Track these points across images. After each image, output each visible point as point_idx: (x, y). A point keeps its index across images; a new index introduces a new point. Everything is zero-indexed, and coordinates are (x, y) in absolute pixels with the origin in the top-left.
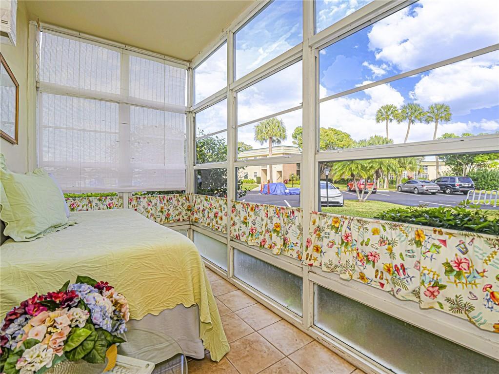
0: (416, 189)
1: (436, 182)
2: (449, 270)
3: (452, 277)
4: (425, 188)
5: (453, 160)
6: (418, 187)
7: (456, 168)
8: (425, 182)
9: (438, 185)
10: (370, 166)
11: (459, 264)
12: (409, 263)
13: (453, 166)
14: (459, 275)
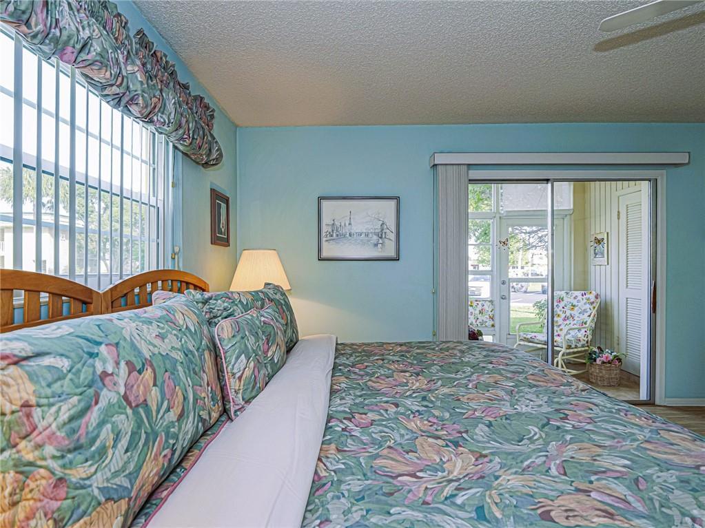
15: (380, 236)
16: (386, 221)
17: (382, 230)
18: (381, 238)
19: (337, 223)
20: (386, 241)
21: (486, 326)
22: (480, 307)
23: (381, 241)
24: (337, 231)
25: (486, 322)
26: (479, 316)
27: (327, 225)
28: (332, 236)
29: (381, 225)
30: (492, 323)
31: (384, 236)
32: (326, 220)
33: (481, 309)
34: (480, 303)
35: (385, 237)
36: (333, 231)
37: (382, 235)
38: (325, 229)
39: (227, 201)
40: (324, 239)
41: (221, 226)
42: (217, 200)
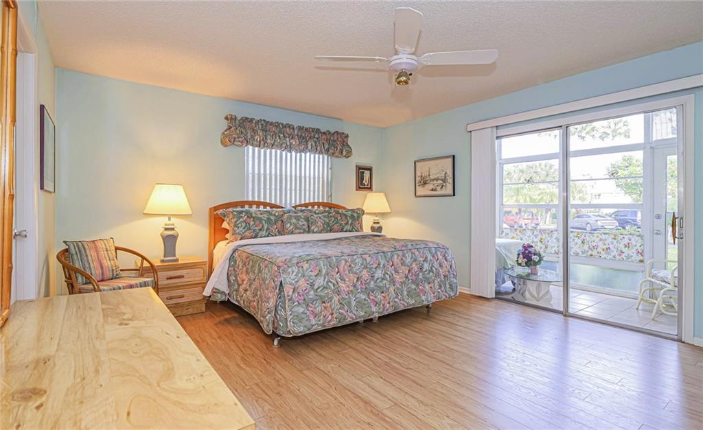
0: (588, 225)
1: (613, 216)
2: (626, 246)
3: (627, 248)
4: (599, 223)
5: (634, 189)
6: (591, 222)
7: (638, 198)
8: (599, 216)
9: (616, 220)
10: (540, 197)
11: (629, 244)
12: (611, 246)
13: (634, 196)
14: (629, 247)
17: (445, 177)
18: (445, 182)
19: (423, 175)
21: (632, 261)
22: (626, 241)
24: (423, 180)
25: (632, 256)
26: (625, 250)
27: (418, 176)
28: (421, 183)
29: (445, 174)
30: (640, 258)
32: (418, 174)
33: (626, 243)
34: (626, 237)
35: (447, 182)
36: (421, 180)
38: (418, 179)
39: (370, 169)
40: (417, 185)
41: (364, 182)
42: (361, 170)
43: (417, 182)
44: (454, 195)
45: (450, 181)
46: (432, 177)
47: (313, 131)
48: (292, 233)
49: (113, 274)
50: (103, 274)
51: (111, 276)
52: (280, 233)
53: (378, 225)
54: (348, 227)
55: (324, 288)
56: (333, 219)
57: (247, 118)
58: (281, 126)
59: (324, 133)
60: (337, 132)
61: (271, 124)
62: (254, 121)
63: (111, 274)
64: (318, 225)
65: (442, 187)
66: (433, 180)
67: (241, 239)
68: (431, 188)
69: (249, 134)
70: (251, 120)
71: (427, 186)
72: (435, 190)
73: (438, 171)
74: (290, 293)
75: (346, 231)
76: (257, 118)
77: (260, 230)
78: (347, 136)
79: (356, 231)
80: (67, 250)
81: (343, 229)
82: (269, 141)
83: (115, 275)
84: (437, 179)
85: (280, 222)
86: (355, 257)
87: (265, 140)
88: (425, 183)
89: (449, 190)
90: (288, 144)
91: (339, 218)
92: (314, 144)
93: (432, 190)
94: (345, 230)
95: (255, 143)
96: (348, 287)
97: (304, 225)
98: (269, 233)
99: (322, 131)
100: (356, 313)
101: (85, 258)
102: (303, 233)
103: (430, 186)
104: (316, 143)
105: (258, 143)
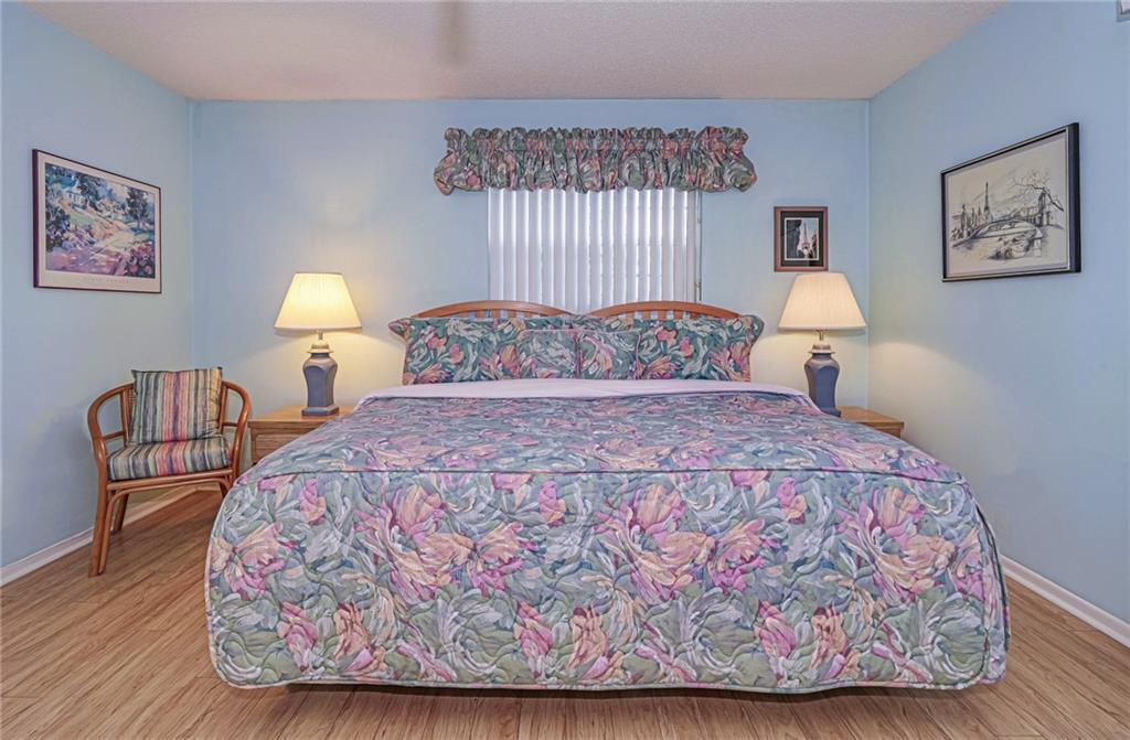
15: (1038, 222)
16: (1048, 186)
17: (1042, 207)
18: (1040, 226)
19: (969, 212)
20: (1050, 230)
23: (1039, 234)
24: (969, 226)
27: (955, 217)
28: (961, 236)
29: (1040, 198)
31: (1045, 223)
32: (954, 209)
35: (1048, 224)
36: (963, 226)
37: (1041, 218)
38: (952, 225)
39: (820, 214)
40: (950, 244)
41: (800, 248)
42: (788, 220)
43: (950, 235)
44: (1077, 267)
45: (1061, 218)
46: (996, 215)
47: (639, 136)
48: (529, 375)
49: (195, 432)
50: (174, 429)
51: (192, 434)
52: (508, 374)
53: (827, 362)
54: (697, 366)
55: (343, 563)
56: (653, 344)
57: (483, 131)
58: (559, 135)
59: (672, 136)
60: (708, 129)
61: (536, 133)
62: (500, 135)
63: (191, 430)
64: (599, 357)
65: (1031, 242)
66: (999, 223)
67: (415, 383)
68: (992, 252)
69: (485, 164)
70: (492, 135)
71: (979, 245)
72: (1007, 255)
73: (1015, 191)
74: (219, 564)
75: (688, 377)
76: (506, 128)
77: (459, 364)
78: (741, 136)
79: (721, 378)
80: (132, 387)
81: (680, 368)
82: (527, 172)
83: (199, 433)
84: (1011, 220)
85: (510, 349)
86: (468, 479)
87: (520, 171)
88: (975, 237)
89: (1056, 250)
90: (574, 172)
91: (672, 341)
92: (637, 166)
93: (997, 256)
94: (685, 373)
95: (498, 179)
96: (433, 572)
97: (562, 357)
98: (480, 373)
99: (666, 132)
100: (458, 663)
101: (151, 400)
102: (560, 376)
103: (990, 245)
104: (642, 162)
105: (505, 179)
